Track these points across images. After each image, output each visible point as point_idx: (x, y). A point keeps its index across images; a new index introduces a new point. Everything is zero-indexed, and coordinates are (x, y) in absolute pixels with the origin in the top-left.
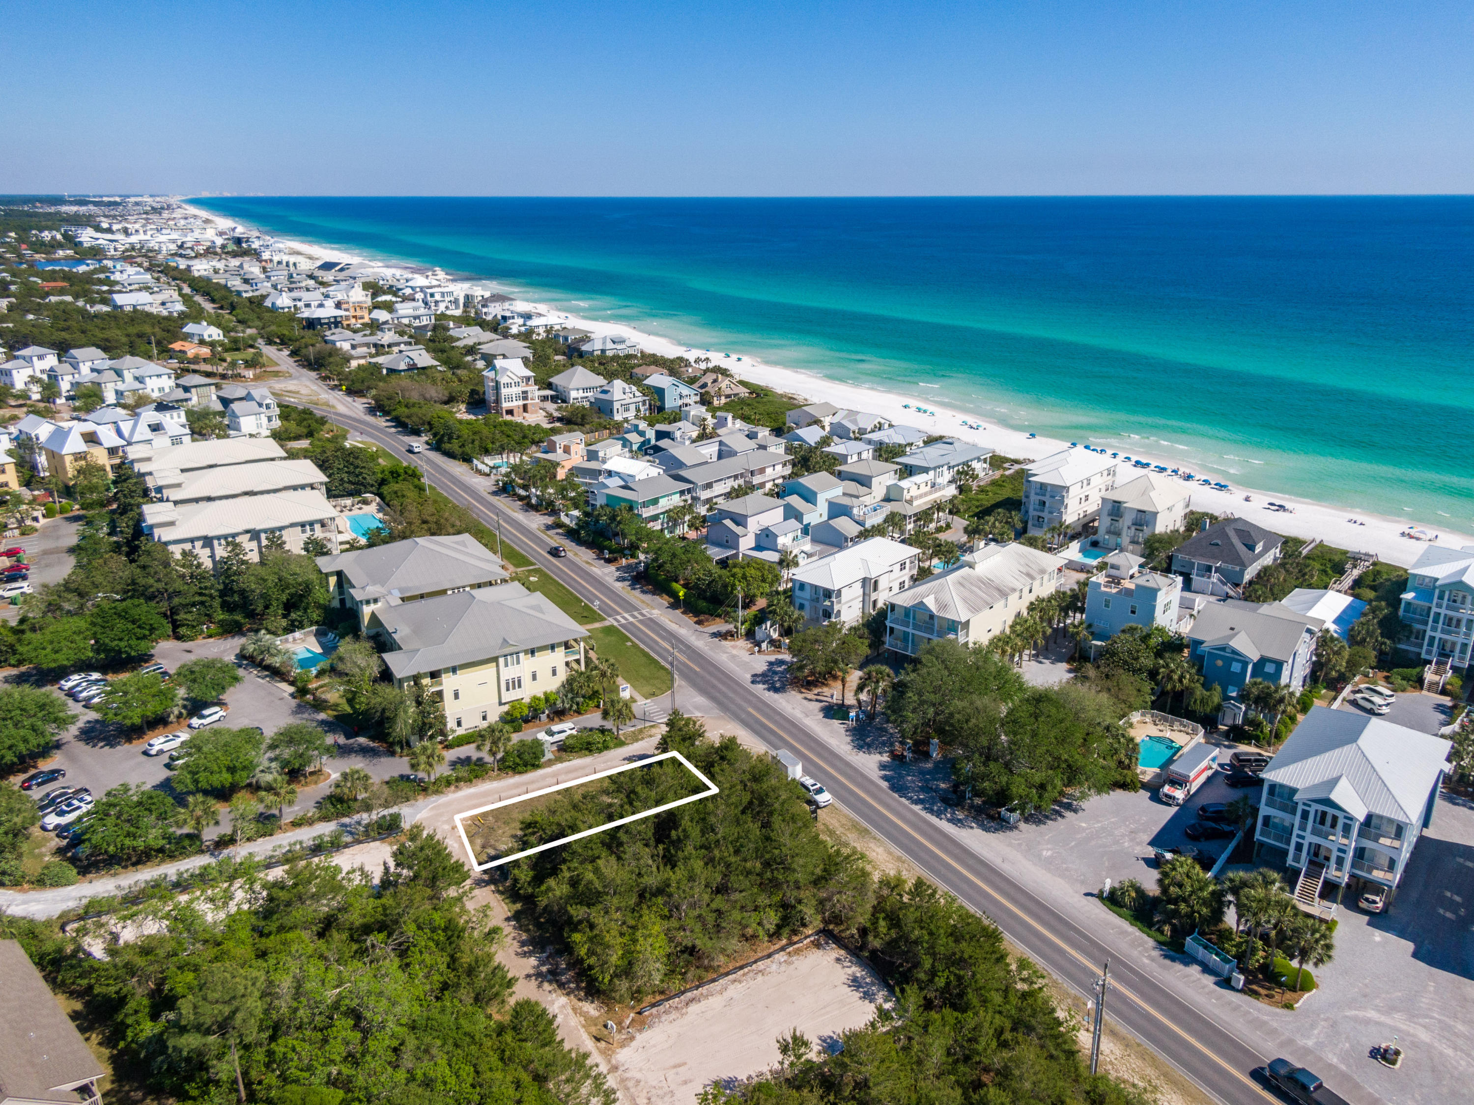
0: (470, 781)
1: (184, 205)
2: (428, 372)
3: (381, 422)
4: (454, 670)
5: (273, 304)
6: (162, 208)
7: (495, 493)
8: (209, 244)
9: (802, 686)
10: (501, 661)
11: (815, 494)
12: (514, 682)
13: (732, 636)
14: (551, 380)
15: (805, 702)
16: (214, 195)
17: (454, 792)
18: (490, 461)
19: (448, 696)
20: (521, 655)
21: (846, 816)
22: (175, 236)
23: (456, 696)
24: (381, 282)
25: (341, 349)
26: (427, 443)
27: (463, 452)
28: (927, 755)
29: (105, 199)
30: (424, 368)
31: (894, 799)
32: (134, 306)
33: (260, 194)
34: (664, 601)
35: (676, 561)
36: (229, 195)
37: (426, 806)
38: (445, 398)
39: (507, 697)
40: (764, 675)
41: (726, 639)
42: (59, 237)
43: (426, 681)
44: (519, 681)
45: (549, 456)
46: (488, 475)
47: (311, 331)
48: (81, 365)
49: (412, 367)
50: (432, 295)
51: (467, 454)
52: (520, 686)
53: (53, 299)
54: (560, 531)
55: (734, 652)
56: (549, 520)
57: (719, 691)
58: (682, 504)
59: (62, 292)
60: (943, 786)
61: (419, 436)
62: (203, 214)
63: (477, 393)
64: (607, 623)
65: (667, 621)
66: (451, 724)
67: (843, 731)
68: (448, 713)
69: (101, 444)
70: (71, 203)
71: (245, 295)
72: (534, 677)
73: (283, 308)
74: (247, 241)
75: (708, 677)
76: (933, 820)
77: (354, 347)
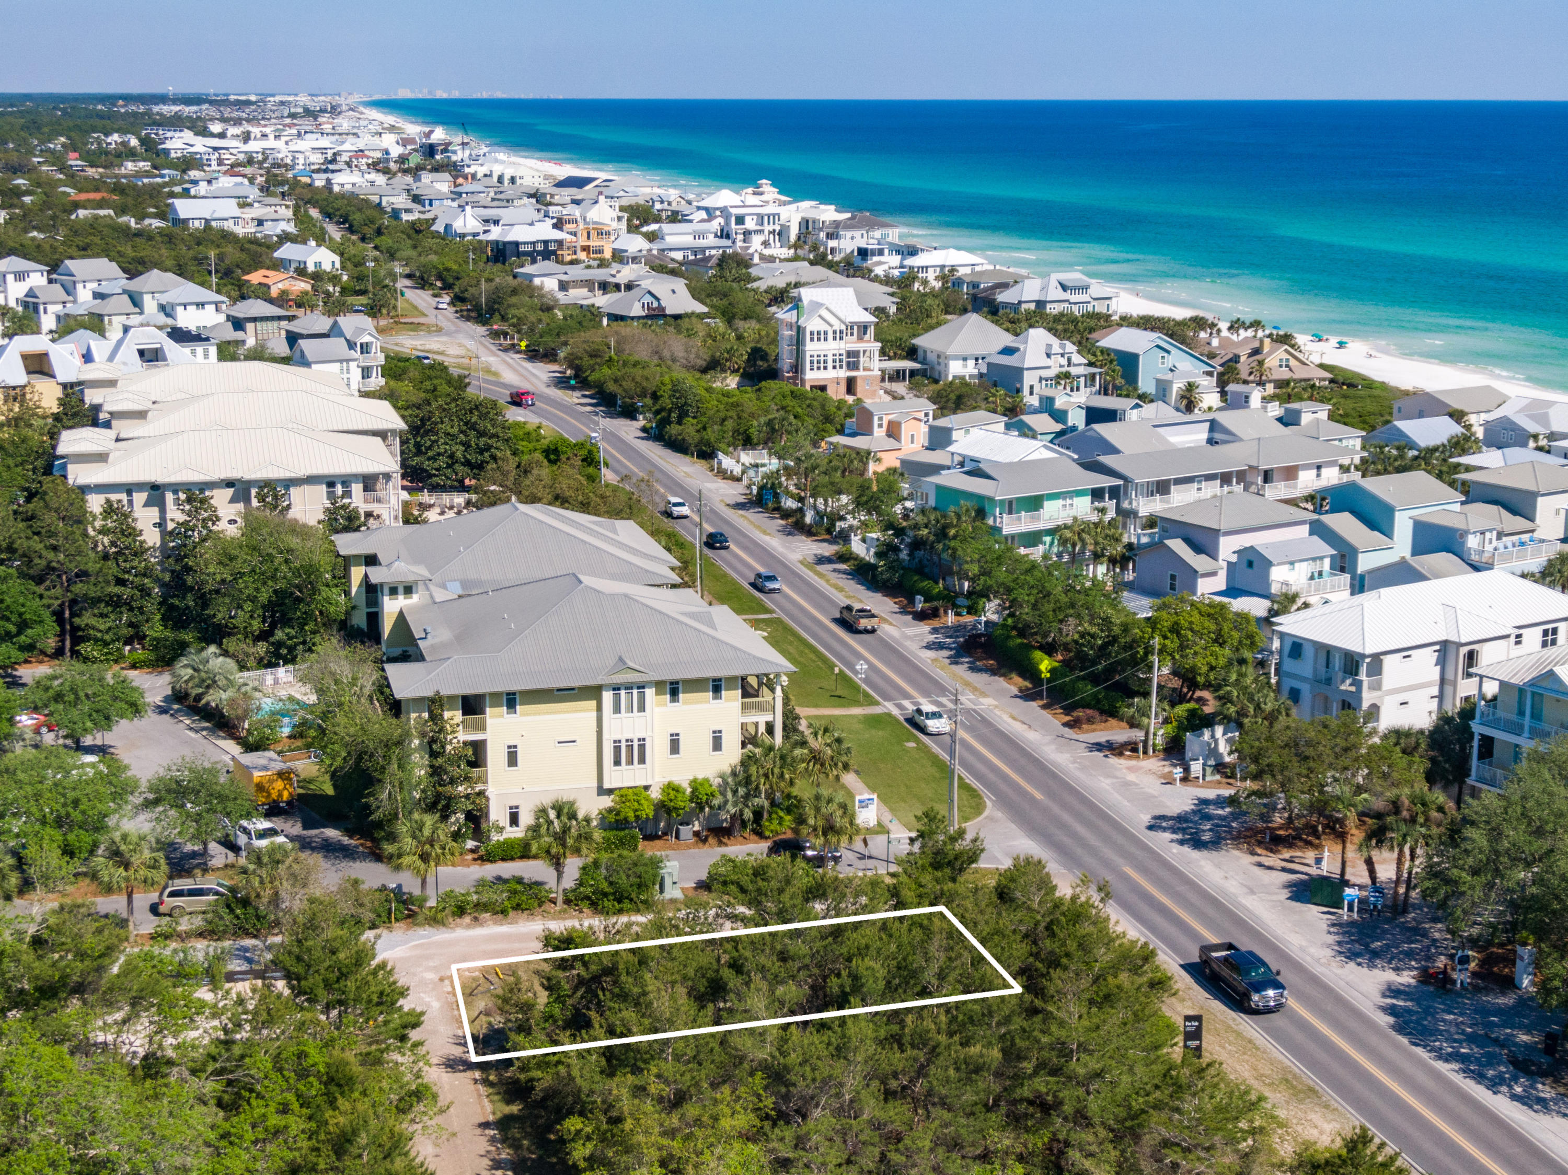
0: (504, 912)
1: (361, 109)
2: (685, 323)
3: (574, 398)
4: (511, 701)
5: (448, 227)
6: (323, 111)
7: (739, 506)
8: (378, 155)
9: (1260, 843)
10: (607, 696)
11: (1389, 511)
12: (630, 748)
13: (1135, 750)
14: (916, 341)
15: (1256, 869)
16: (420, 96)
17: (468, 927)
18: (747, 457)
19: (495, 757)
20: (650, 692)
21: (1272, 1061)
22: (325, 142)
23: (512, 759)
24: (658, 206)
25: (541, 288)
26: (644, 429)
27: (701, 441)
28: (1509, 984)
29: (232, 98)
30: (677, 317)
31: (1398, 1047)
32: (207, 221)
33: (499, 95)
34: (1012, 685)
35: (1048, 607)
36: (445, 96)
37: (406, 943)
38: (701, 363)
39: (618, 777)
40: (1181, 818)
41: (1121, 754)
42: (134, 142)
43: (454, 716)
44: (642, 748)
45: (859, 442)
46: (739, 480)
47: (499, 265)
48: (80, 286)
49: (656, 315)
50: (740, 220)
51: (708, 444)
52: (642, 760)
53: (82, 213)
54: (843, 567)
55: (1131, 777)
56: (828, 550)
57: (1074, 835)
58: (1094, 518)
59: (101, 205)
60: (1525, 1038)
61: (634, 418)
62: (390, 119)
63: (764, 356)
64: (877, 710)
65: (1006, 717)
66: (497, 814)
67: (1324, 926)
68: (492, 791)
69: (53, 376)
70: (176, 100)
71: (405, 217)
72: (675, 746)
73: (463, 236)
74: (445, 150)
75: (1056, 809)
76: (1480, 1092)
77: (563, 286)
